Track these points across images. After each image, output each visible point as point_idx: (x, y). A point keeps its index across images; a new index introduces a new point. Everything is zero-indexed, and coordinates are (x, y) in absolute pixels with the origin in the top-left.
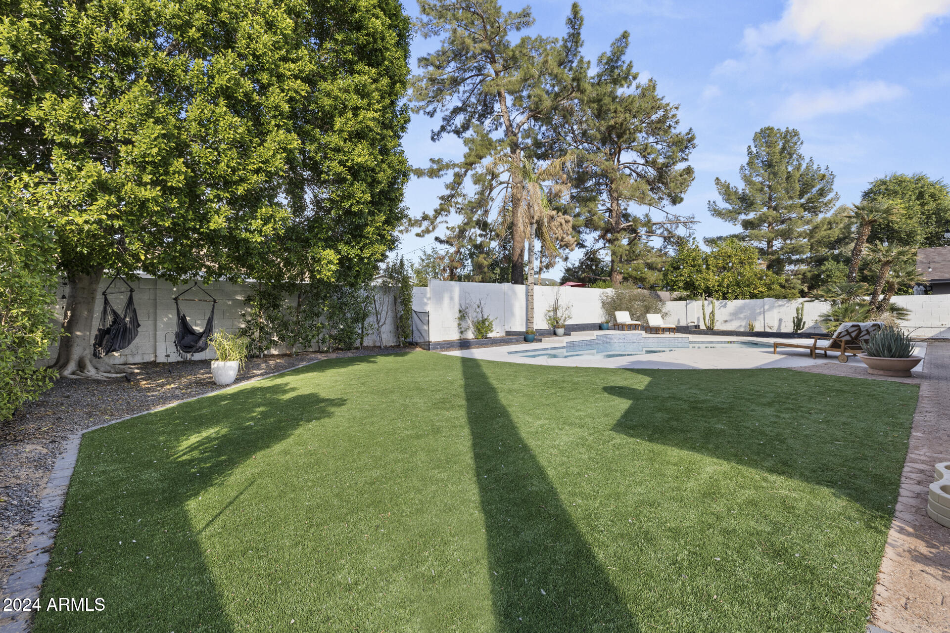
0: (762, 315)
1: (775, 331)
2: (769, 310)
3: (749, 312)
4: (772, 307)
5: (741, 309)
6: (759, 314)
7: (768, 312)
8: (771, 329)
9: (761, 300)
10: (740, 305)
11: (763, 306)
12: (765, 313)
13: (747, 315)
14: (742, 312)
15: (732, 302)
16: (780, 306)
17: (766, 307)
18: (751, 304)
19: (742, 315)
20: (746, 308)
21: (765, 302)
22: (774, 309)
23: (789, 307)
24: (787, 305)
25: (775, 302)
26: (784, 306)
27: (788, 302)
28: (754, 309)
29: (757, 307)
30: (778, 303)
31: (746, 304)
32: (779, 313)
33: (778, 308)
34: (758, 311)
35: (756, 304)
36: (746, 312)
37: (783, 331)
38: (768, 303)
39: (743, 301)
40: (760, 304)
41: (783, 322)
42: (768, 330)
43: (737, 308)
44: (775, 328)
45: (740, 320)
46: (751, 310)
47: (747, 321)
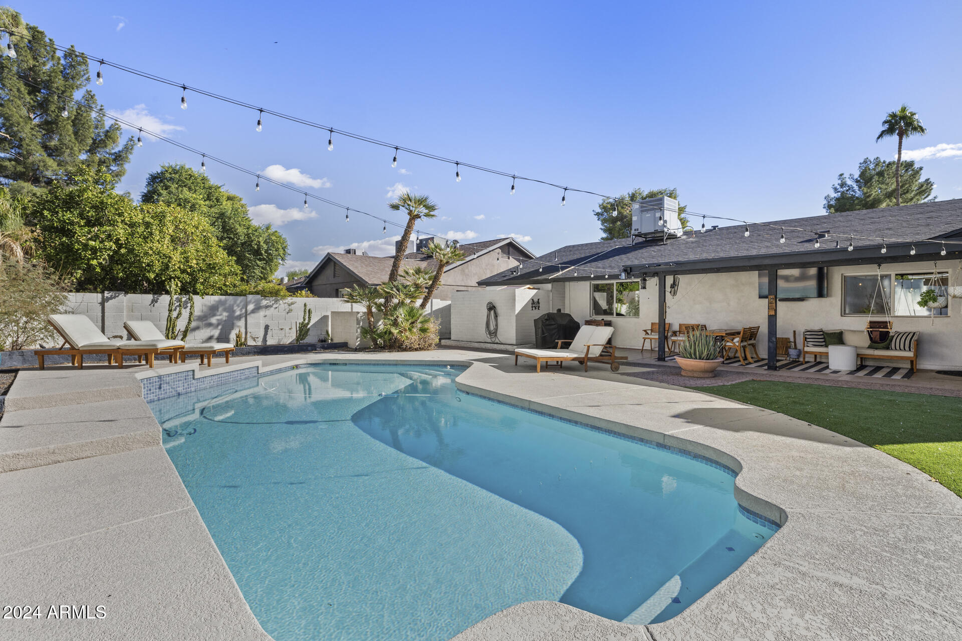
0: (243, 320)
2: (253, 311)
3: (225, 314)
4: (257, 309)
5: (213, 310)
6: (239, 318)
7: (252, 315)
8: (255, 340)
9: (242, 297)
10: (212, 303)
11: (246, 306)
12: (248, 317)
13: (221, 319)
14: (214, 315)
15: (203, 298)
16: (267, 307)
17: (251, 307)
18: (228, 303)
19: (214, 320)
20: (220, 309)
21: (249, 299)
22: (260, 310)
23: (277, 309)
24: (275, 306)
25: (262, 300)
26: (271, 306)
27: (276, 301)
28: (231, 310)
29: (235, 308)
30: (264, 302)
31: (220, 302)
32: (265, 316)
33: (264, 309)
34: (238, 313)
35: (235, 302)
36: (220, 315)
37: (268, 343)
38: (253, 301)
39: (216, 298)
40: (241, 302)
41: (269, 330)
42: (251, 342)
43: (205, 309)
44: (261, 339)
45: (211, 328)
46: (227, 312)
47: (221, 329)
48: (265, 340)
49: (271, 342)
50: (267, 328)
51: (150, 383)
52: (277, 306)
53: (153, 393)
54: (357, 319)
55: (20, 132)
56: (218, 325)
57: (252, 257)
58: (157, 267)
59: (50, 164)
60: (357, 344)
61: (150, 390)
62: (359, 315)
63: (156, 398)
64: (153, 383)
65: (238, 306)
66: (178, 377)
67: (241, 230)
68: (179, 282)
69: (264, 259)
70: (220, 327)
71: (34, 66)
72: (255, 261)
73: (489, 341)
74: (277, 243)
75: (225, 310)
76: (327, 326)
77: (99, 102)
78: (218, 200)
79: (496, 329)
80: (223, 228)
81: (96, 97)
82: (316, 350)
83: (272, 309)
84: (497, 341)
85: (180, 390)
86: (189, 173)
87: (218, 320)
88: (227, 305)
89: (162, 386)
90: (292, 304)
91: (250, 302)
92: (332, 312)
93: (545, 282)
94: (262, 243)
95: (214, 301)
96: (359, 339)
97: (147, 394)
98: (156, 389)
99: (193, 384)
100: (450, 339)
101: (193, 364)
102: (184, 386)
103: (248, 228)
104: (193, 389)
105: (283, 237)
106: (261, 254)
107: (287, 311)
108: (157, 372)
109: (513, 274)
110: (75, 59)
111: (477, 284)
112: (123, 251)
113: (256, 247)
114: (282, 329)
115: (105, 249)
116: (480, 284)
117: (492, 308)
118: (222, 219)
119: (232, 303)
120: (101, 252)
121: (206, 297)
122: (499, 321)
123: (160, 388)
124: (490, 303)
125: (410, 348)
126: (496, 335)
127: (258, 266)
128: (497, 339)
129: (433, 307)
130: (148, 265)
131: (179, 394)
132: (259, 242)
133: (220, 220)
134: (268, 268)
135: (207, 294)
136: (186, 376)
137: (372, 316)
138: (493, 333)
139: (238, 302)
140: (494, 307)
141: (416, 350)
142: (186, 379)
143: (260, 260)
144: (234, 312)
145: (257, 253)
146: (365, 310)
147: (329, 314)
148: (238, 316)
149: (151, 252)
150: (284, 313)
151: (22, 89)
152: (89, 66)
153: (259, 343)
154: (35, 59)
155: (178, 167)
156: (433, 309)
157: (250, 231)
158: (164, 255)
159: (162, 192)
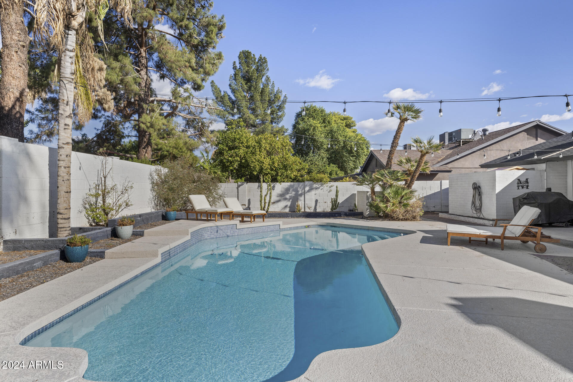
0: (303, 196)
1: (312, 211)
2: (308, 191)
3: (294, 193)
4: (311, 189)
5: (287, 190)
6: (301, 195)
7: (308, 193)
8: (309, 209)
9: (302, 183)
10: (287, 186)
11: (304, 188)
12: (305, 194)
13: (292, 196)
14: (288, 193)
15: (281, 184)
16: (316, 188)
17: (307, 189)
18: (295, 186)
19: (288, 196)
20: (291, 190)
21: (306, 184)
22: (312, 190)
23: (323, 190)
24: (321, 188)
25: (313, 184)
26: (319, 188)
27: (322, 185)
28: (297, 191)
29: (299, 189)
30: (315, 186)
31: (291, 186)
32: (315, 194)
33: (314, 190)
34: (300, 192)
35: (299, 186)
36: (291, 193)
37: (318, 211)
38: (308, 185)
39: (289, 184)
40: (302, 186)
41: (318, 203)
42: (307, 210)
43: (283, 190)
44: (313, 208)
45: (286, 201)
46: (294, 192)
47: (292, 202)
48: (315, 208)
49: (319, 210)
50: (316, 201)
51: (212, 229)
52: (322, 188)
53: (213, 234)
54: (367, 196)
55: (241, 104)
56: (290, 199)
57: (348, 155)
58: (258, 168)
59: (251, 117)
60: (367, 213)
61: (212, 233)
62: (368, 194)
63: (215, 237)
64: (213, 229)
65: (300, 188)
66: (228, 227)
67: (341, 139)
68: (270, 176)
69: (355, 156)
70: (291, 200)
71: (248, 70)
72: (349, 158)
73: (475, 216)
74: (362, 144)
75: (293, 190)
76: (355, 201)
77: (272, 81)
78: (329, 122)
79: (481, 207)
80: (332, 138)
81: (270, 78)
82: (341, 216)
83: (320, 190)
84: (481, 216)
85: (229, 234)
86: (315, 108)
87: (290, 196)
88: (295, 188)
89: (218, 231)
90: (331, 186)
91: (307, 186)
92: (358, 192)
93: (539, 162)
94: (353, 146)
95: (288, 185)
96: (368, 210)
97: (210, 234)
98: (215, 232)
99: (236, 231)
100: (447, 212)
101: (236, 221)
102: (231, 232)
103: (346, 137)
104: (236, 234)
105: (367, 140)
106: (353, 153)
107: (328, 191)
108: (215, 224)
109: (515, 156)
110: (263, 61)
111: (480, 167)
112: (243, 161)
113: (349, 148)
114: (325, 202)
115: (235, 161)
116: (482, 166)
117: (477, 188)
118: (331, 134)
119: (297, 186)
120: (234, 162)
121: (283, 183)
122: (483, 199)
123: (217, 232)
124: (474, 184)
125: (397, 218)
126: (481, 211)
127: (351, 160)
128: (481, 215)
129: (442, 187)
130: (254, 168)
131: (228, 236)
132: (351, 145)
133: (330, 134)
134: (358, 162)
135: (284, 182)
136: (232, 227)
137: (374, 194)
138: (479, 209)
139: (300, 186)
140: (479, 187)
141: (402, 220)
142: (232, 229)
143: (352, 156)
144: (298, 191)
145: (350, 152)
146: (369, 190)
147: (356, 192)
148: (300, 194)
149: (254, 161)
150: (327, 192)
151: (243, 83)
152: (268, 62)
153: (312, 210)
154: (248, 66)
155: (309, 106)
156: (443, 188)
157: (347, 139)
158: (261, 162)
159: (300, 122)
